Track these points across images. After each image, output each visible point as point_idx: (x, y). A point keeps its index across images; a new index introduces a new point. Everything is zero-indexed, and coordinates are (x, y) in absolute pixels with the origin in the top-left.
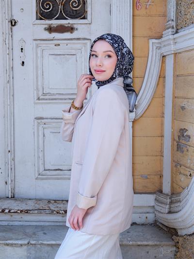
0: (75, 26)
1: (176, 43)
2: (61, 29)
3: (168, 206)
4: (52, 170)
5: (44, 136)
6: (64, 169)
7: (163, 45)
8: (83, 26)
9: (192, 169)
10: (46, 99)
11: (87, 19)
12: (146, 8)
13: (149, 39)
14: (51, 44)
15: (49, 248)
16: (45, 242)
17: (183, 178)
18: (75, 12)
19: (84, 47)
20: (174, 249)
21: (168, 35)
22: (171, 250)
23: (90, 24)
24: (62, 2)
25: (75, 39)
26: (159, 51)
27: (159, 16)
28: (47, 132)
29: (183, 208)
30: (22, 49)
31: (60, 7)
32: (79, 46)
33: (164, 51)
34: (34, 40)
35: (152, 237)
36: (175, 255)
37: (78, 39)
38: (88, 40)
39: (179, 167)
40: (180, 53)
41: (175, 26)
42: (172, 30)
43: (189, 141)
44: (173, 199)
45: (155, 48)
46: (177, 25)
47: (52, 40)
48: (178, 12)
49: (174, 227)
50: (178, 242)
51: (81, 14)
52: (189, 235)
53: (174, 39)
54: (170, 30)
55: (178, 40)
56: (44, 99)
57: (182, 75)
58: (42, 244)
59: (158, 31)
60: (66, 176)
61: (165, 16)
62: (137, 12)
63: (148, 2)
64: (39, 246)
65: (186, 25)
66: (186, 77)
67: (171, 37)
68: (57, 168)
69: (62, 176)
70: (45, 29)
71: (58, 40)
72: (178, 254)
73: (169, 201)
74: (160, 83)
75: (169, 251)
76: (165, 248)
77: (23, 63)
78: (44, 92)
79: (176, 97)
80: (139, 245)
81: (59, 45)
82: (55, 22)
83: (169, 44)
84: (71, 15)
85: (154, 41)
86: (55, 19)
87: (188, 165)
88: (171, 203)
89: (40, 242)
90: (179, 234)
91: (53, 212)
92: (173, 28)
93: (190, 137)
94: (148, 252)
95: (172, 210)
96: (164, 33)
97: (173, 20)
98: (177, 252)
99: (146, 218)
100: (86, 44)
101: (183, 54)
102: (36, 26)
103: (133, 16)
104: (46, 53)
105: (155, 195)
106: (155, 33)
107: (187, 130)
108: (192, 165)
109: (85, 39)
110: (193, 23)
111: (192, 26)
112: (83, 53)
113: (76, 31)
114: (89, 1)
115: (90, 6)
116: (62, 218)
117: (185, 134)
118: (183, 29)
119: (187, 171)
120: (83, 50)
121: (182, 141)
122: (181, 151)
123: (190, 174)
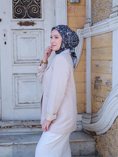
0: (35, 22)
1: (92, 31)
2: (27, 24)
3: (90, 120)
4: (23, 103)
5: (18, 84)
6: (30, 102)
7: (84, 32)
8: (39, 22)
9: (103, 98)
10: (19, 63)
11: (41, 18)
12: (75, 12)
13: (77, 29)
14: (22, 32)
15: (25, 146)
16: (23, 143)
17: (98, 103)
18: (34, 14)
19: (40, 34)
20: (95, 143)
21: (87, 27)
22: (93, 143)
23: (43, 21)
24: (27, 9)
25: (35, 29)
26: (82, 35)
27: (82, 16)
28: (20, 82)
29: (99, 119)
30: (5, 35)
31: (26, 11)
32: (37, 33)
33: (85, 35)
34: (12, 30)
35: (82, 137)
36: (95, 146)
37: (37, 29)
38: (42, 29)
39: (96, 98)
40: (94, 36)
41: (91, 22)
42: (90, 24)
43: (101, 83)
44: (93, 115)
45: (80, 34)
46: (92, 22)
47: (22, 30)
48: (93, 14)
49: (94, 131)
50: (97, 139)
51: (38, 15)
52: (103, 134)
53: (91, 29)
54: (88, 24)
55: (93, 29)
56: (18, 63)
57: (96, 48)
58: (21, 144)
59: (81, 25)
60: (32, 106)
61: (85, 16)
62: (70, 15)
63: (75, 9)
64: (19, 145)
65: (98, 21)
66: (99, 49)
67: (89, 28)
68: (26, 102)
69: (29, 107)
70: (18, 24)
71: (26, 30)
72: (97, 145)
73: (90, 117)
74: (83, 53)
75: (92, 144)
76: (89, 143)
77: (5, 43)
78: (18, 59)
79: (92, 60)
80: (75, 142)
81: (26, 32)
82: (23, 20)
83: (88, 32)
84: (32, 16)
85: (79, 30)
86: (24, 18)
87: (101, 96)
88: (92, 118)
89: (20, 143)
90: (97, 134)
91: (26, 127)
92: (90, 23)
93: (102, 81)
94: (80, 146)
95: (92, 122)
96: (85, 26)
97: (90, 19)
98: (96, 145)
99: (78, 128)
100: (41, 32)
101: (96, 37)
102: (13, 22)
103: (68, 16)
104: (19, 37)
105: (82, 115)
106: (80, 26)
107: (100, 77)
108: (103, 96)
109: (41, 29)
110: (101, 20)
111: (101, 22)
112: (40, 37)
113: (35, 25)
114: (42, 8)
115: (43, 11)
116: (30, 130)
117: (99, 80)
118: (96, 24)
119: (101, 99)
120: (40, 35)
121: (97, 83)
122: (96, 89)
123: (103, 101)
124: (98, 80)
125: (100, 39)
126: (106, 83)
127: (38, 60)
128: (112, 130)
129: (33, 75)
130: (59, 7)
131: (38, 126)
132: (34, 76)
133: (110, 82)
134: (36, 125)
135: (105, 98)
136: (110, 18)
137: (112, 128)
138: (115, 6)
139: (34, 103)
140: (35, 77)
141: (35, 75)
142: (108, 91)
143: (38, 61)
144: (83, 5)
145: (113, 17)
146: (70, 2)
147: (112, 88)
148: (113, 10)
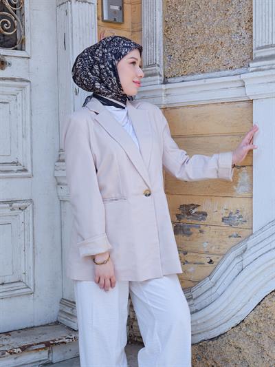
0: (7, 59)
1: (167, 95)
8: (19, 60)
11: (25, 50)
17: (192, 268)
19: (20, 93)
23: (29, 58)
32: (13, 90)
37: (13, 79)
38: (27, 81)
42: (160, 78)
43: (203, 219)
46: (164, 72)
51: (13, 42)
52: (211, 339)
53: (166, 90)
55: (173, 92)
87: (204, 250)
91: (4, 354)
92: (161, 76)
93: (205, 215)
97: (159, 66)
100: (24, 87)
107: (198, 206)
108: (213, 248)
109: (22, 80)
110: (203, 72)
111: (202, 75)
112: (19, 101)
113: (8, 67)
114: (27, 25)
115: (29, 33)
116: (14, 361)
117: (194, 211)
118: (181, 79)
119: (201, 257)
120: (19, 96)
121: (186, 221)
122: (184, 233)
123: (211, 261)
124: (189, 213)
125: (197, 116)
126: (223, 220)
127: (16, 163)
128: (244, 327)
129: (5, 205)
130: (79, 28)
131: (36, 347)
132: (5, 208)
133: (240, 217)
134: (30, 346)
135: (224, 255)
136: (251, 70)
137: (247, 321)
138: (264, 45)
139: (3, 284)
140: (8, 211)
141: (8, 205)
142: (230, 237)
143: (15, 168)
144: (128, 31)
145: (263, 70)
146: (104, 19)
147: (254, 231)
148: (257, 54)
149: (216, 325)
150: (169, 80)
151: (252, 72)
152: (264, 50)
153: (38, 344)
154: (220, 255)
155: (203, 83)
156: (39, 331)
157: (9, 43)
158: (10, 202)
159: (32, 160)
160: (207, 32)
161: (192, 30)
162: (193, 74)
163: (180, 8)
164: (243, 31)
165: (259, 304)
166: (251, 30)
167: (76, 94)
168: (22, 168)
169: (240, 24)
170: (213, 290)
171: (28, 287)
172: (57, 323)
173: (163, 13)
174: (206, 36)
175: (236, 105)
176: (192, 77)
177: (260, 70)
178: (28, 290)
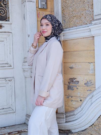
0: (3, 25)
1: (63, 35)
3: (65, 119)
8: (7, 25)
9: (82, 98)
11: (10, 21)
17: (74, 103)
18: (1, 17)
23: (11, 24)
25: (3, 32)
32: (5, 36)
37: (5, 32)
38: (11, 33)
39: (70, 98)
40: (66, 41)
43: (78, 84)
44: (66, 115)
49: (69, 129)
57: (69, 52)
62: (39, 19)
65: (70, 27)
66: (73, 52)
73: (65, 116)
79: (64, 63)
87: (79, 96)
90: (73, 132)
93: (79, 82)
95: (67, 120)
100: (10, 35)
107: (76, 78)
108: (82, 95)
109: (9, 32)
111: (76, 27)
112: (8, 40)
113: (3, 28)
114: (10, 11)
115: (11, 14)
117: (74, 81)
118: (68, 29)
119: (77, 99)
120: (8, 38)
121: (72, 84)
122: (71, 89)
123: (81, 100)
124: (73, 81)
125: (74, 44)
126: (85, 84)
127: (7, 64)
128: (94, 127)
130: (29, 12)
131: (15, 133)
133: (91, 83)
134: (12, 132)
135: (85, 98)
137: (95, 124)
139: (3, 109)
140: (4, 82)
141: (4, 79)
142: (87, 91)
143: (7, 65)
144: (50, 12)
145: (97, 24)
146: (39, 8)
147: (96, 88)
148: (95, 18)
149: (83, 125)
150: (64, 30)
151: (93, 25)
152: (98, 16)
153: (15, 132)
154: (84, 98)
155: (76, 30)
156: (17, 126)
157: (4, 18)
158: (5, 78)
159: (13, 62)
160: (77, 10)
161: (72, 10)
162: (73, 27)
163: (67, 2)
164: (90, 9)
165: (99, 117)
166: (93, 8)
167: (29, 37)
168: (10, 65)
169: (89, 6)
170: (82, 112)
171: (13, 110)
172: (25, 123)
173: (61, 4)
174: (77, 12)
175: (88, 38)
176: (72, 28)
177: (96, 24)
178: (13, 111)
